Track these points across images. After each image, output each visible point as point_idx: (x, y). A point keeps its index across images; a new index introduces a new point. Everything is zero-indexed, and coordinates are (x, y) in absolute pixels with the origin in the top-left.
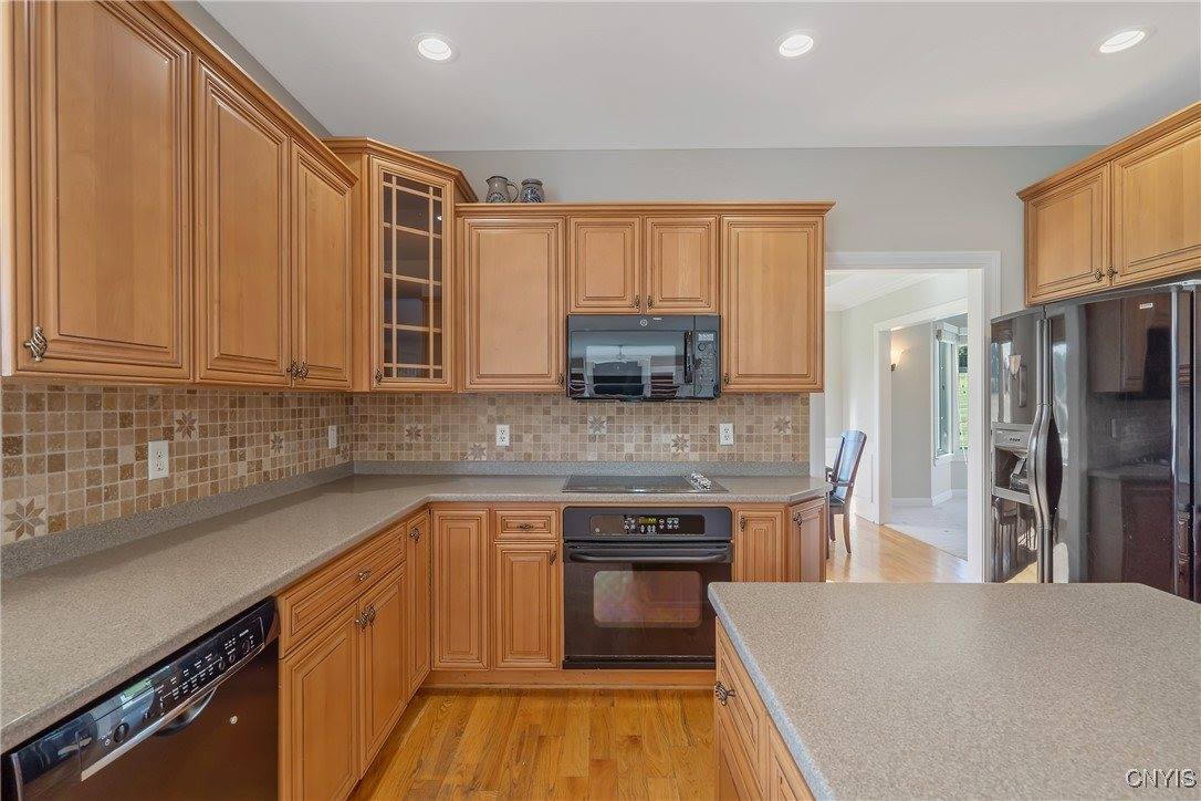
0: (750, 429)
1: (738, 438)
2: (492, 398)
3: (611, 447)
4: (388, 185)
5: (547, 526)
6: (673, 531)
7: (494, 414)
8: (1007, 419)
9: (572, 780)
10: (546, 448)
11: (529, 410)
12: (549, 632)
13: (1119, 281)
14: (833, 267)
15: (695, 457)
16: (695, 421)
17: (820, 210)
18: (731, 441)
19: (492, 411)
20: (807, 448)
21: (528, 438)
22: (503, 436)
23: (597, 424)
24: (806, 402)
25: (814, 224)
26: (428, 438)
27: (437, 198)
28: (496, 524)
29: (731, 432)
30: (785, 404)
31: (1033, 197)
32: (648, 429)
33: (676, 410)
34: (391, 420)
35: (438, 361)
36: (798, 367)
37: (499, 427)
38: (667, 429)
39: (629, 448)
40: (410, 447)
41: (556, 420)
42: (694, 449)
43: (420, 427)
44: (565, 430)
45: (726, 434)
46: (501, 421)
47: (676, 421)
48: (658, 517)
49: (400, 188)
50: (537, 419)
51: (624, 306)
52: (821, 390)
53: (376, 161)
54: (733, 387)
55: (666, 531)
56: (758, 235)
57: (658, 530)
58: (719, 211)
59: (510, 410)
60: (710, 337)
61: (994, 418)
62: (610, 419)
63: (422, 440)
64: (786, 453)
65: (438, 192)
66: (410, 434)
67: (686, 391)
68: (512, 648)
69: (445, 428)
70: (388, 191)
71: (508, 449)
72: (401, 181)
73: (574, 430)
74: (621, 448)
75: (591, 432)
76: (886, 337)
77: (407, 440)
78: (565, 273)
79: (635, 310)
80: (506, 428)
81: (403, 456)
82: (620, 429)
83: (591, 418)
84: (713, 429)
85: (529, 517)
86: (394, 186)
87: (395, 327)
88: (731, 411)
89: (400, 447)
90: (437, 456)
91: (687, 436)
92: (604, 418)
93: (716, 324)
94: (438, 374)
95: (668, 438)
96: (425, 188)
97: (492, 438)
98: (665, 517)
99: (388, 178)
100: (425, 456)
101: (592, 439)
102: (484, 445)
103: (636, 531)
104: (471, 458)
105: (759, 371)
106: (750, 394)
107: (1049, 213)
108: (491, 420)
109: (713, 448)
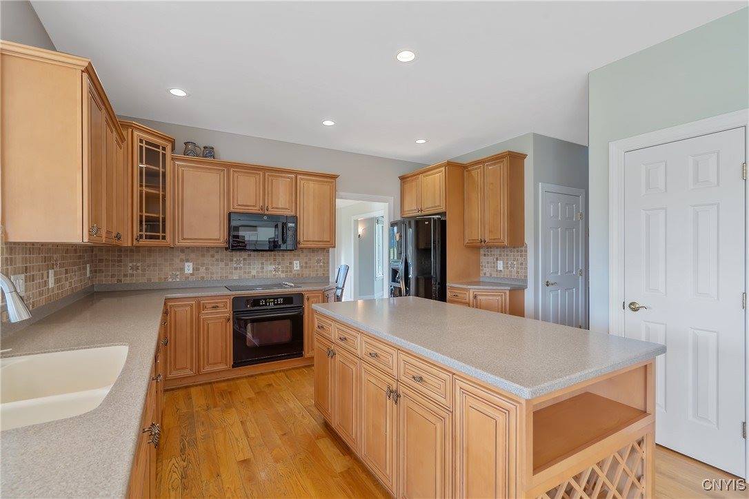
0: (306, 263)
1: (301, 267)
2: (183, 249)
3: (245, 272)
4: (141, 145)
5: (225, 306)
6: (280, 304)
7: (184, 257)
8: (396, 258)
9: (250, 399)
10: (213, 273)
11: (203, 256)
12: (226, 352)
13: (423, 213)
14: (338, 198)
15: (283, 275)
16: (283, 260)
17: (334, 177)
18: (298, 268)
19: (183, 256)
20: (328, 270)
21: (202, 269)
22: (189, 268)
23: (238, 262)
24: (328, 252)
25: (332, 182)
26: (144, 270)
27: (164, 152)
28: (200, 306)
29: (298, 265)
30: (320, 252)
31: (403, 179)
32: (262, 264)
33: (275, 255)
34: (120, 261)
35: (164, 231)
36: (326, 238)
37: (187, 264)
38: (271, 264)
39: (254, 272)
40: (132, 275)
41: (217, 260)
42: (283, 272)
43: (139, 264)
44: (222, 265)
45: (296, 265)
46: (188, 261)
47: (275, 260)
48: (274, 299)
49: (147, 146)
50: (207, 260)
51: (255, 210)
52: (334, 247)
53: (136, 133)
54: (302, 246)
55: (278, 304)
56: (311, 185)
57: (275, 304)
58: (297, 173)
59: (193, 256)
60: (293, 225)
61: (392, 258)
62: (244, 259)
63: (140, 271)
64: (320, 273)
65: (164, 149)
66: (132, 268)
67: (283, 247)
68: (208, 362)
69: (155, 265)
70: (141, 147)
71: (192, 274)
72: (147, 143)
73: (227, 265)
74: (249, 272)
75: (235, 265)
76: (356, 222)
77: (130, 272)
78: (228, 193)
79: (260, 212)
80: (191, 264)
81: (128, 280)
82: (249, 264)
83: (235, 259)
84: (291, 263)
85: (217, 303)
86: (144, 145)
87: (144, 214)
88: (299, 256)
89: (125, 276)
90: (149, 280)
91: (280, 267)
92: (241, 259)
93: (295, 219)
94: (164, 238)
95: (271, 267)
96: (158, 147)
97: (182, 269)
98: (277, 299)
99: (141, 141)
100: (142, 280)
101: (236, 269)
102: (178, 273)
103: (266, 305)
104: (170, 280)
105: (311, 240)
106: (305, 248)
107: (407, 186)
108: (182, 261)
109: (291, 272)
